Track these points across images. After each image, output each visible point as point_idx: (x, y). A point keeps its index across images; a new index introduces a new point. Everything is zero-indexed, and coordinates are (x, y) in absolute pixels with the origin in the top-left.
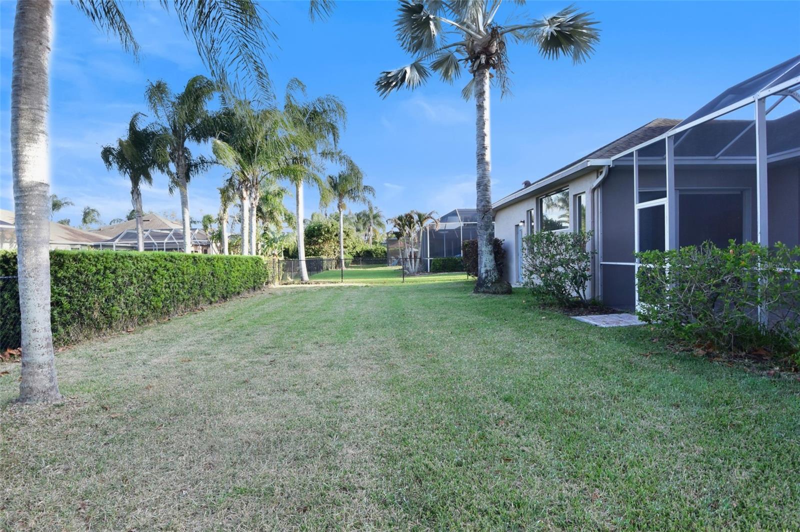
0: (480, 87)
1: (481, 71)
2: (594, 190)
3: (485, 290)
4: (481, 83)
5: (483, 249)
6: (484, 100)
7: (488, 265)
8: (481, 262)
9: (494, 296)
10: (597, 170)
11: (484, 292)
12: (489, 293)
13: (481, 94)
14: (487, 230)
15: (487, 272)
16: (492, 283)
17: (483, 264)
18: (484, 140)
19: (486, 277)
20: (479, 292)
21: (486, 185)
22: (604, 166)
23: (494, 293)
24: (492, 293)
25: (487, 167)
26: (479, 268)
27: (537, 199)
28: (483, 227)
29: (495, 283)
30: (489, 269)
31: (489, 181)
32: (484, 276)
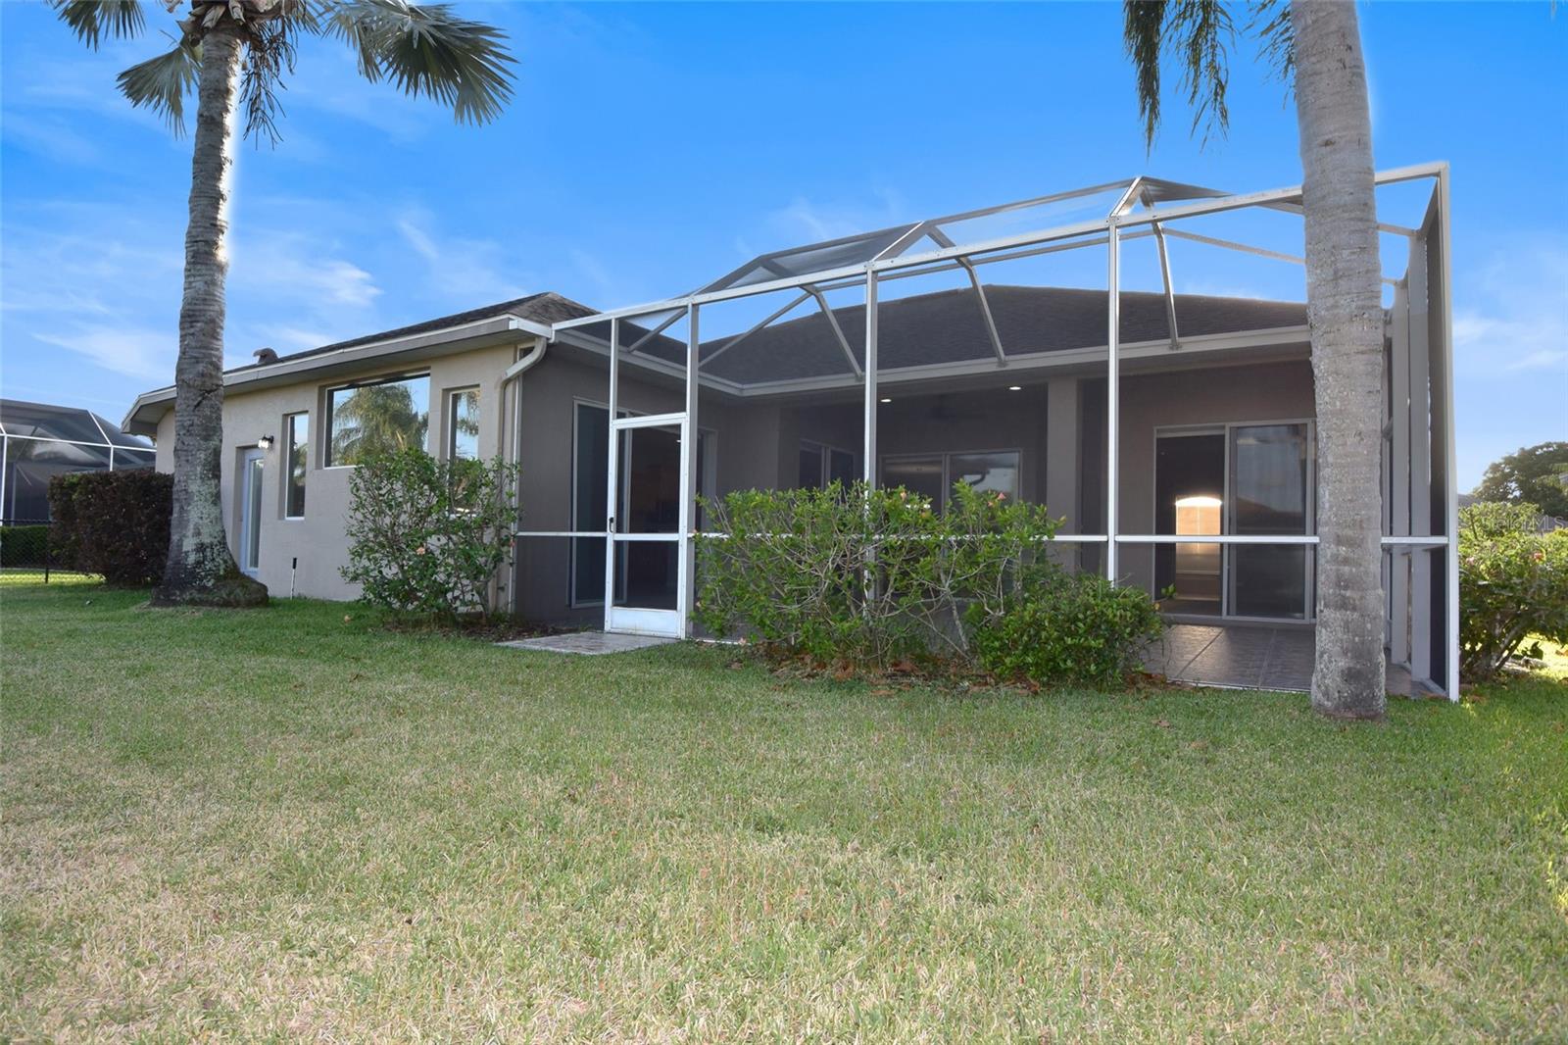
0: (215, 74)
1: (223, 37)
2: (507, 382)
3: (197, 596)
4: (219, 65)
5: (194, 487)
6: (227, 111)
7: (205, 531)
8: (183, 523)
9: (225, 611)
10: (520, 342)
11: (193, 602)
12: (212, 604)
13: (215, 95)
14: (207, 438)
15: (201, 548)
16: (218, 578)
17: (191, 526)
18: (217, 209)
19: (199, 563)
20: (175, 603)
21: (213, 321)
22: (539, 336)
23: (226, 604)
24: (218, 605)
25: (218, 276)
26: (175, 538)
27: (321, 389)
28: (196, 430)
29: (225, 577)
30: (207, 540)
31: (222, 313)
32: (192, 559)
